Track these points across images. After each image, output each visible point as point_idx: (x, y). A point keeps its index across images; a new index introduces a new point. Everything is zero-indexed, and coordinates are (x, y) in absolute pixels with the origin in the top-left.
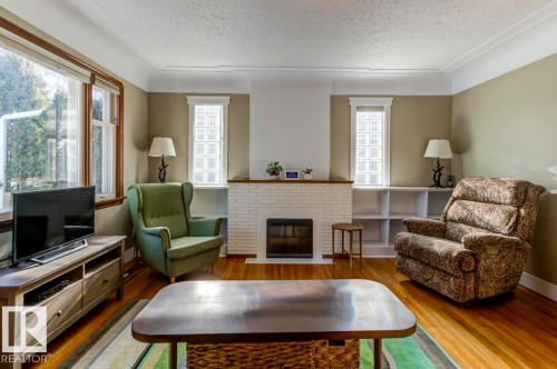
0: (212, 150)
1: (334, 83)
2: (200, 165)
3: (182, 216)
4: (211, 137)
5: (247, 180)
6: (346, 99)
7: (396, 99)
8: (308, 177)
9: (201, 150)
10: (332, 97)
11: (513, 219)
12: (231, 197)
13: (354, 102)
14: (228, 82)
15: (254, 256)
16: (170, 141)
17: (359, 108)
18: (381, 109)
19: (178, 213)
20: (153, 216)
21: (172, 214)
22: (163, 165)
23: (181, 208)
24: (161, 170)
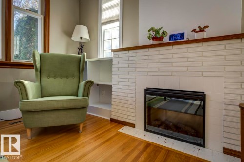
15: (132, 126)
19: (73, 76)
20: (49, 76)
21: (67, 77)
22: (81, 46)
23: (76, 73)
24: (79, 49)
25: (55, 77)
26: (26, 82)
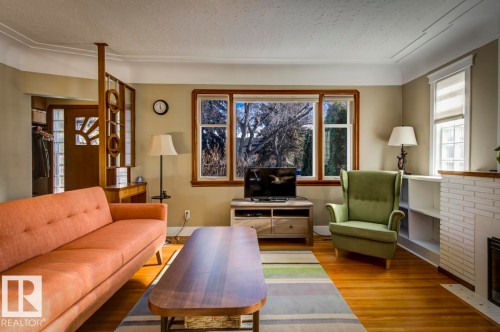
3: (389, 204)
12: (443, 193)
19: (385, 200)
20: (357, 198)
21: (378, 200)
22: (403, 154)
23: (389, 197)
24: (400, 159)
25: (363, 199)
26: (334, 206)
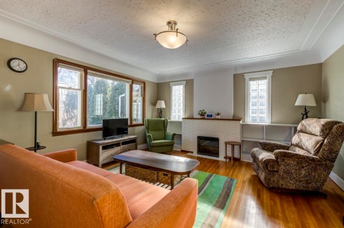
0: (179, 106)
1: (236, 68)
2: (175, 112)
3: (163, 132)
4: (179, 100)
5: (193, 118)
6: (242, 75)
7: (275, 71)
8: (217, 117)
9: (175, 106)
10: (234, 75)
11: (318, 145)
12: (183, 125)
13: (247, 77)
14: (185, 75)
15: (192, 152)
16: (163, 102)
17: (251, 79)
18: (265, 78)
